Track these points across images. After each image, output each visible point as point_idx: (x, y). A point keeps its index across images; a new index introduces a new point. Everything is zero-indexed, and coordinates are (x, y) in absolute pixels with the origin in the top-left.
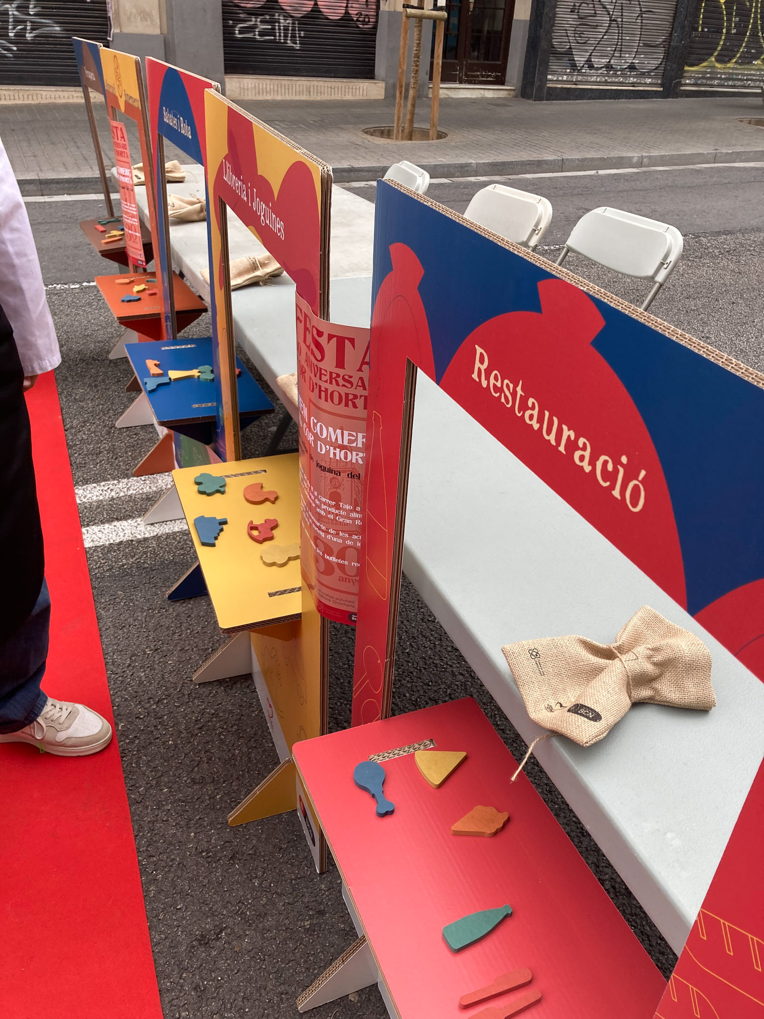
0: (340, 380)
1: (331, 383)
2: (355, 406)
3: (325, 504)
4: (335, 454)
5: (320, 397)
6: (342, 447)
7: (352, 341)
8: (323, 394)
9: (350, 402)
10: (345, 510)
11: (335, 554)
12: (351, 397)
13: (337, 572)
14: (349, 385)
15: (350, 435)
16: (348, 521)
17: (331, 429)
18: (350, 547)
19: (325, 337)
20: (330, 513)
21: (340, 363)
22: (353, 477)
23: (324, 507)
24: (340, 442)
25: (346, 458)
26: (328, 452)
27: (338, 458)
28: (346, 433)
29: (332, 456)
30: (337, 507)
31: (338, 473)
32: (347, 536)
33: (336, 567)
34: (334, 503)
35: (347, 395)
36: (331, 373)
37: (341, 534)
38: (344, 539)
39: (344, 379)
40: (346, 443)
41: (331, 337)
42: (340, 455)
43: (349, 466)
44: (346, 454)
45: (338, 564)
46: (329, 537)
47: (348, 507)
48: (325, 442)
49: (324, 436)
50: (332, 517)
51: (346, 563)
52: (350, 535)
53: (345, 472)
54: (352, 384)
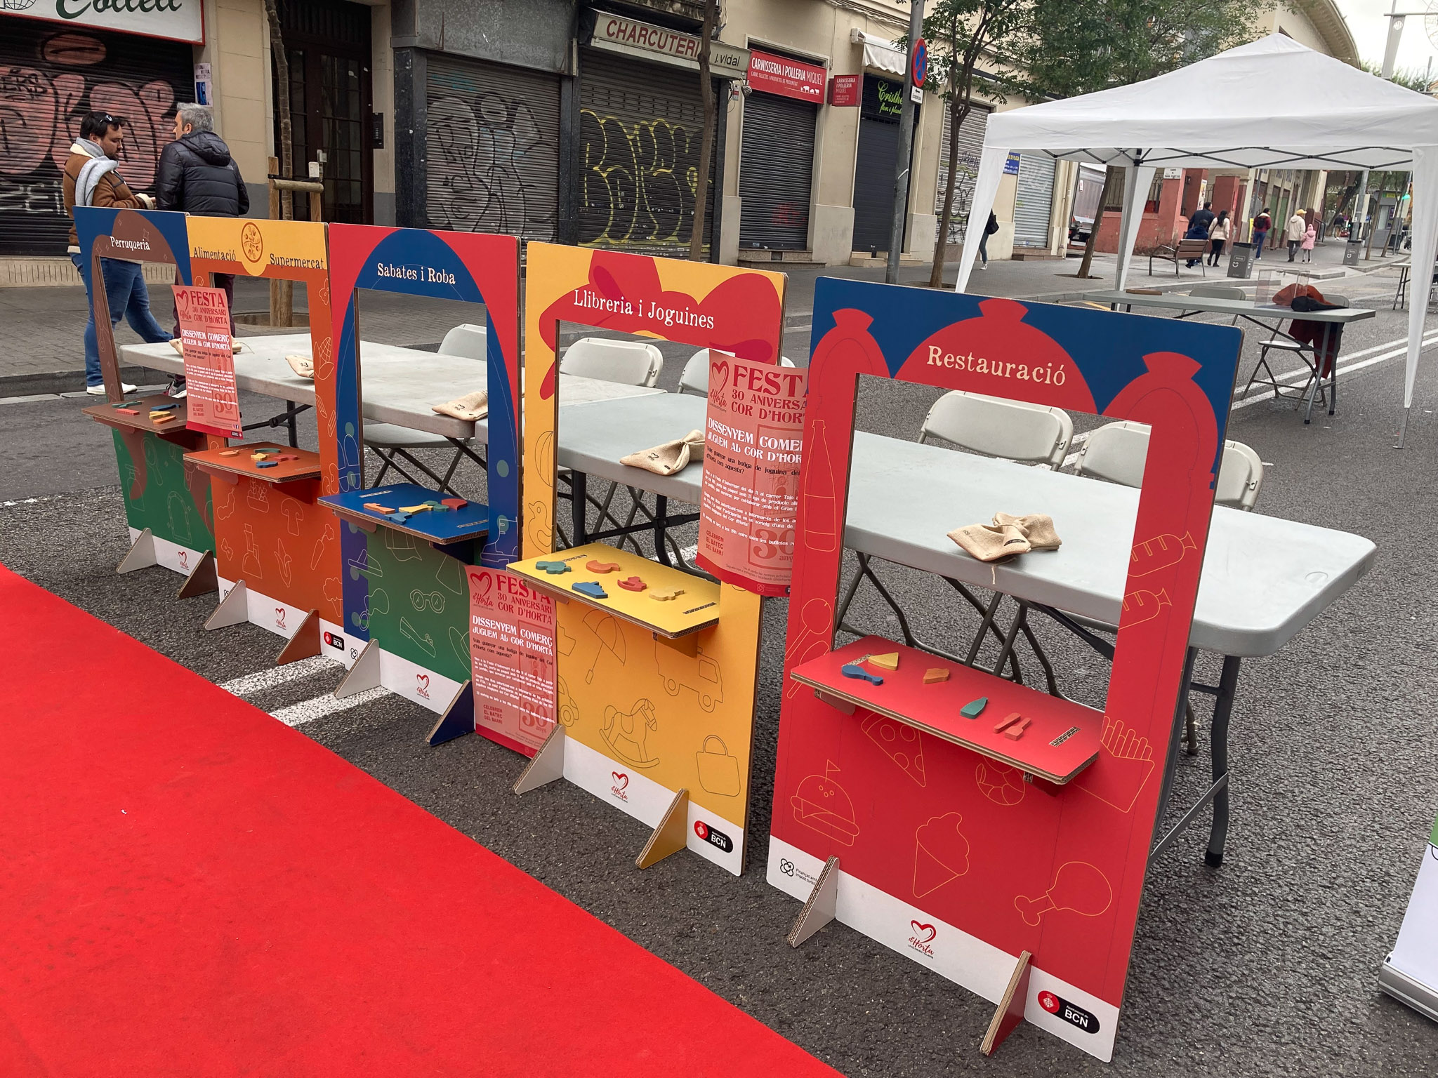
0: (791, 405)
1: (784, 407)
2: (800, 422)
3: (771, 499)
4: (783, 459)
5: (773, 420)
6: (789, 453)
7: (800, 377)
8: (776, 417)
9: (797, 420)
10: (788, 501)
11: (778, 538)
12: (797, 415)
13: (779, 552)
14: (796, 407)
15: (795, 443)
16: (789, 509)
17: (781, 441)
18: (790, 529)
19: (782, 377)
20: (776, 505)
21: (792, 393)
22: (795, 474)
23: (770, 502)
24: (788, 449)
25: (791, 460)
26: (777, 458)
27: (785, 461)
28: (792, 441)
29: (780, 460)
30: (782, 499)
31: (784, 473)
32: (788, 521)
33: (778, 548)
34: (779, 497)
35: (795, 414)
36: (784, 401)
37: (784, 520)
38: (786, 524)
39: (794, 404)
40: (792, 449)
41: (786, 376)
42: (787, 458)
43: (793, 465)
44: (791, 457)
45: (780, 546)
46: (774, 525)
47: (790, 498)
48: (776, 451)
49: (775, 446)
50: (777, 508)
51: (787, 544)
52: (791, 520)
53: (789, 471)
54: (799, 406)
